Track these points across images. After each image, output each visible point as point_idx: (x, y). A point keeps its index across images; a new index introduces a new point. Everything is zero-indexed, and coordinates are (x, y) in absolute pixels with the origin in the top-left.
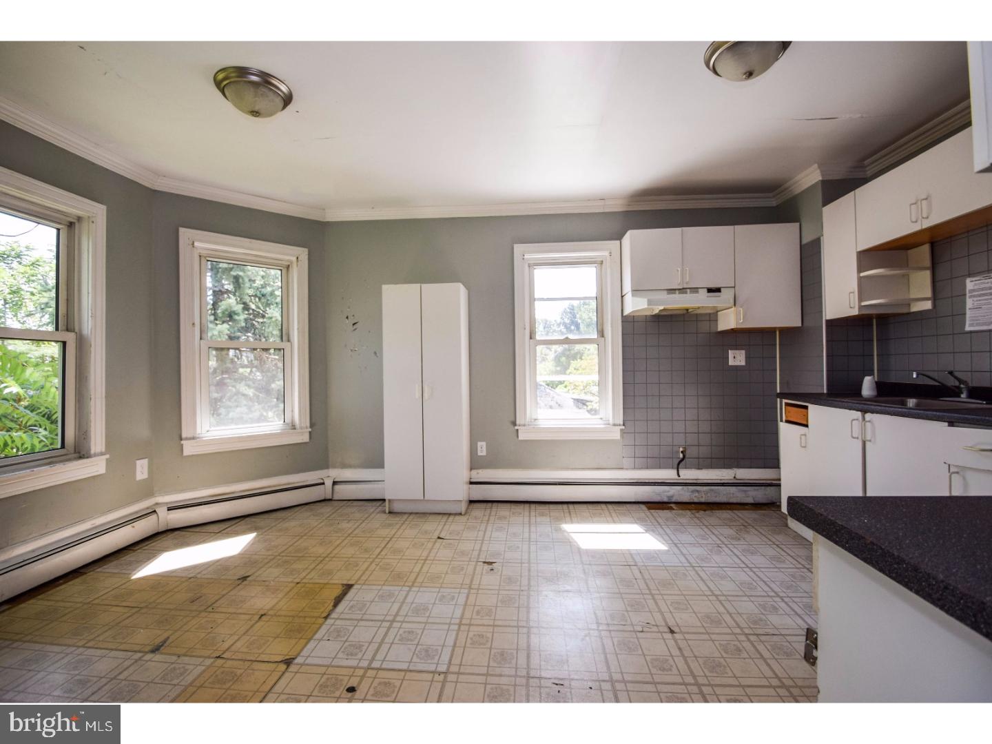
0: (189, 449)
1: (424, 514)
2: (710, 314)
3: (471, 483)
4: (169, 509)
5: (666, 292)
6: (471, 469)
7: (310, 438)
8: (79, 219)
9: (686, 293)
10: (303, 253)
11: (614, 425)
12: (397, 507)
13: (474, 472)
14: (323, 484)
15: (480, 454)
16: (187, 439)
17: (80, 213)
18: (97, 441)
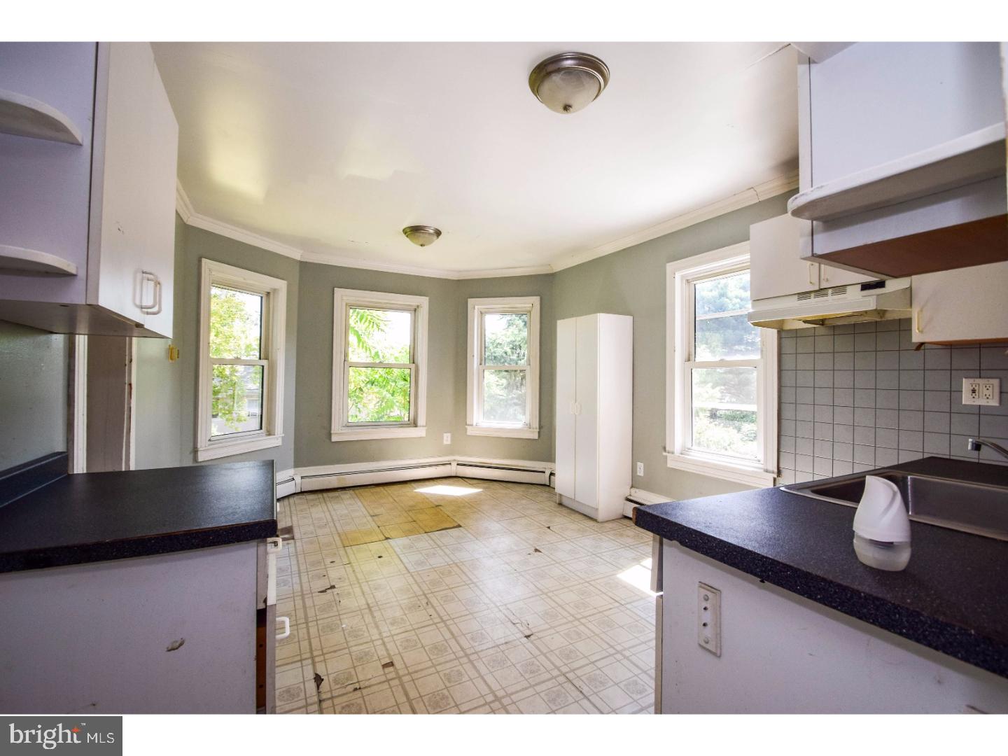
0: (470, 431)
1: (574, 510)
2: (876, 322)
3: (628, 500)
4: (458, 464)
5: (796, 297)
6: (632, 487)
7: (539, 436)
8: (418, 306)
9: (826, 295)
10: (536, 300)
11: (767, 471)
12: (565, 502)
13: (633, 490)
14: (544, 472)
15: (638, 474)
16: (469, 425)
17: (417, 304)
18: (422, 420)
